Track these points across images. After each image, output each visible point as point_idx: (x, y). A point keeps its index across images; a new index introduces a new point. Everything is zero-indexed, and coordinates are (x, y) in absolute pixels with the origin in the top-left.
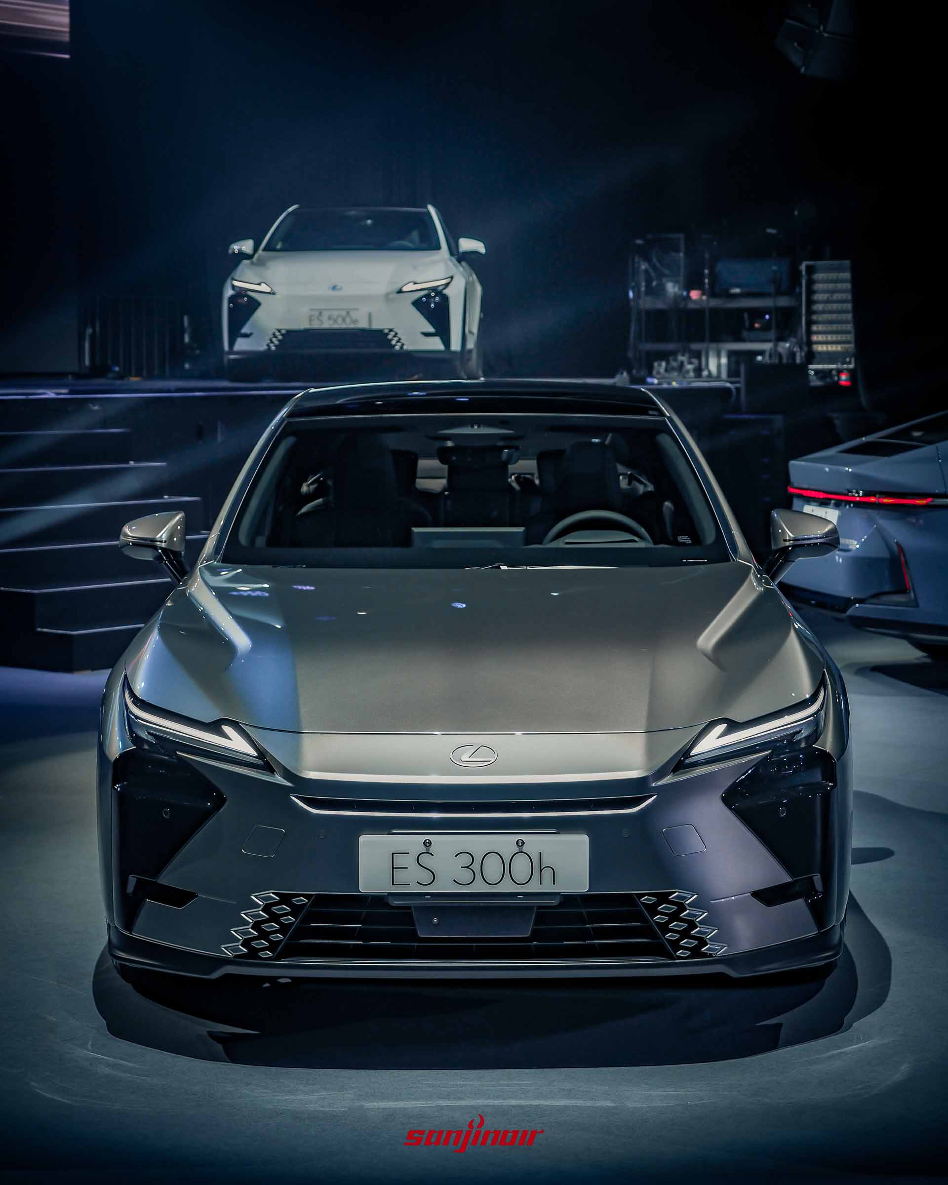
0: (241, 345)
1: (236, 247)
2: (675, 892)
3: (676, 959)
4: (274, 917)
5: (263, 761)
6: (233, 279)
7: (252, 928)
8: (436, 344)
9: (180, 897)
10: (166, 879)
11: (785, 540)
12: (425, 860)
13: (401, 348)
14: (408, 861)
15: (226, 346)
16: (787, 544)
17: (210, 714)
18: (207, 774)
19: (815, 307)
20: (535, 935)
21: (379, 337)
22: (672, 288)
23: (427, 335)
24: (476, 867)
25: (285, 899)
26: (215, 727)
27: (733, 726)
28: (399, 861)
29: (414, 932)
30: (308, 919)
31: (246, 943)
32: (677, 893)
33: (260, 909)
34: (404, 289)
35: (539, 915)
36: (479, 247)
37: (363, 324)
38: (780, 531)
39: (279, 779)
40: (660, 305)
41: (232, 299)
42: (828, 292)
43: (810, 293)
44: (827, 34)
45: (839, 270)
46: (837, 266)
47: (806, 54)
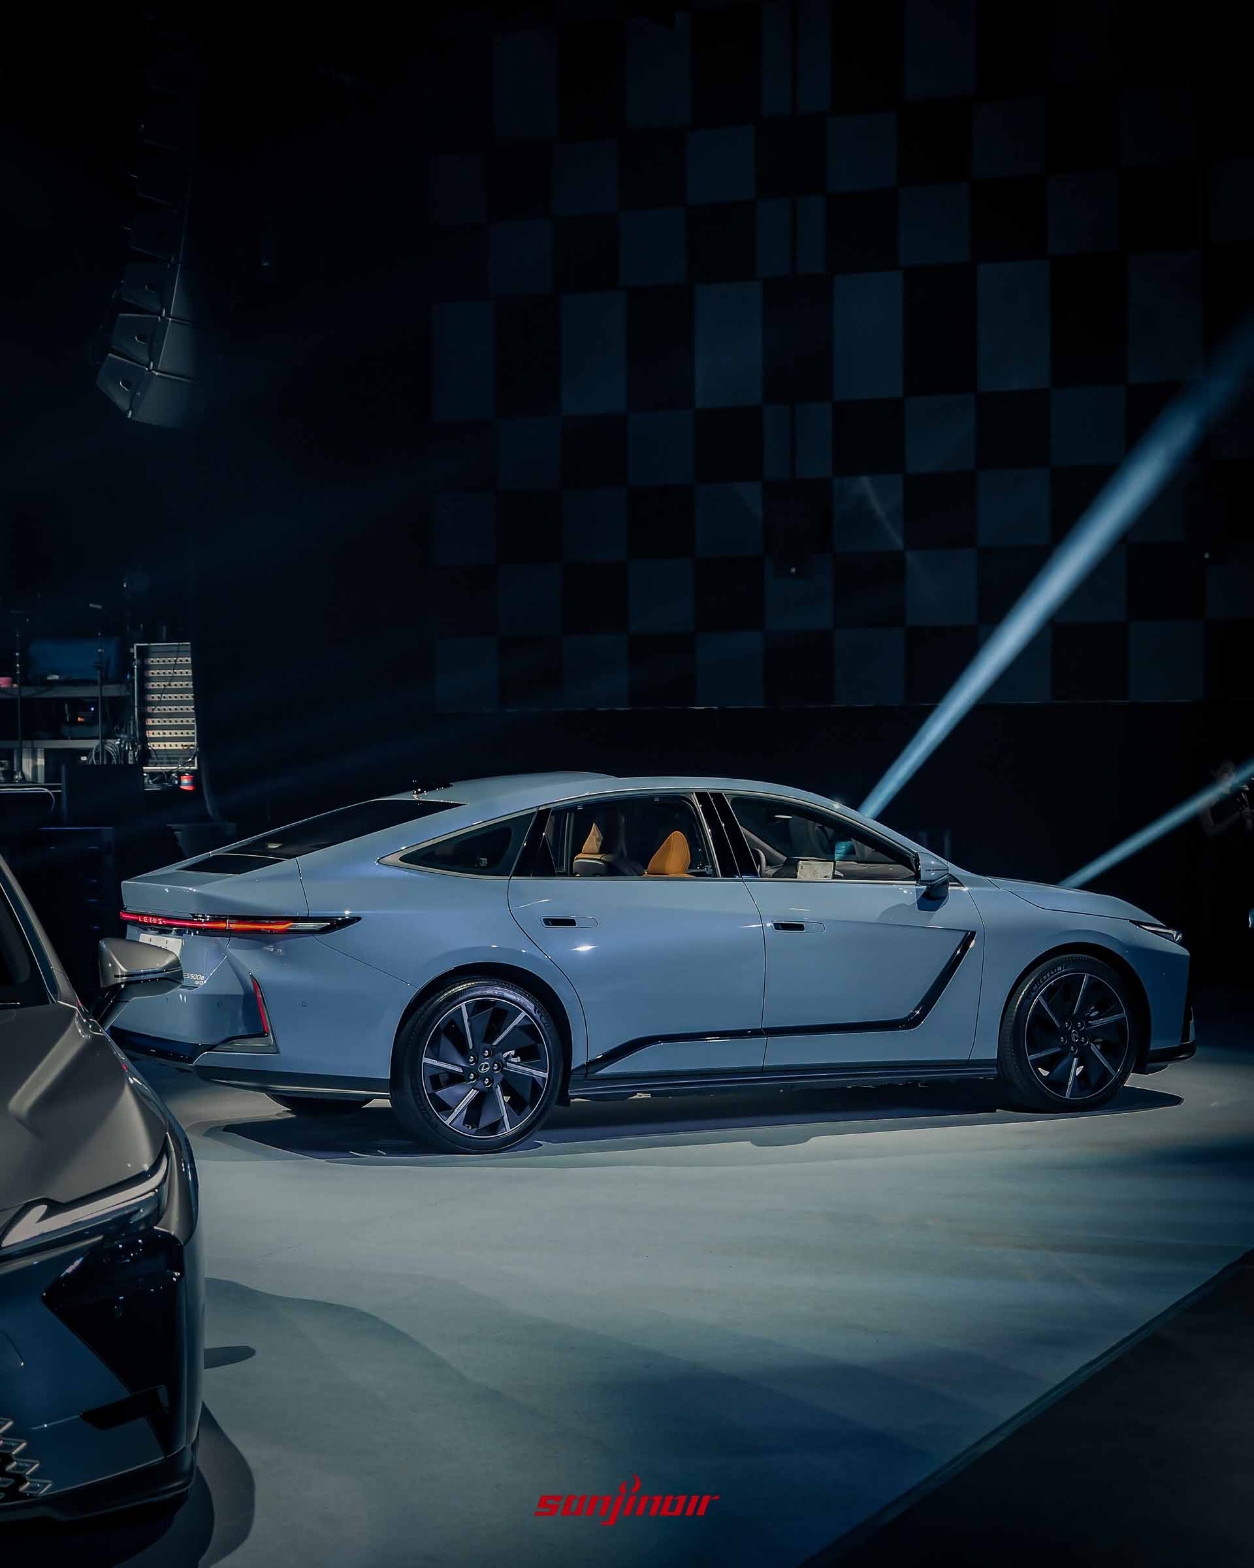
11: (118, 976)
16: (119, 980)
19: (150, 697)
27: (55, 1207)
38: (110, 965)
42: (165, 679)
43: (143, 680)
44: (157, 374)
45: (178, 653)
46: (175, 649)
47: (133, 395)
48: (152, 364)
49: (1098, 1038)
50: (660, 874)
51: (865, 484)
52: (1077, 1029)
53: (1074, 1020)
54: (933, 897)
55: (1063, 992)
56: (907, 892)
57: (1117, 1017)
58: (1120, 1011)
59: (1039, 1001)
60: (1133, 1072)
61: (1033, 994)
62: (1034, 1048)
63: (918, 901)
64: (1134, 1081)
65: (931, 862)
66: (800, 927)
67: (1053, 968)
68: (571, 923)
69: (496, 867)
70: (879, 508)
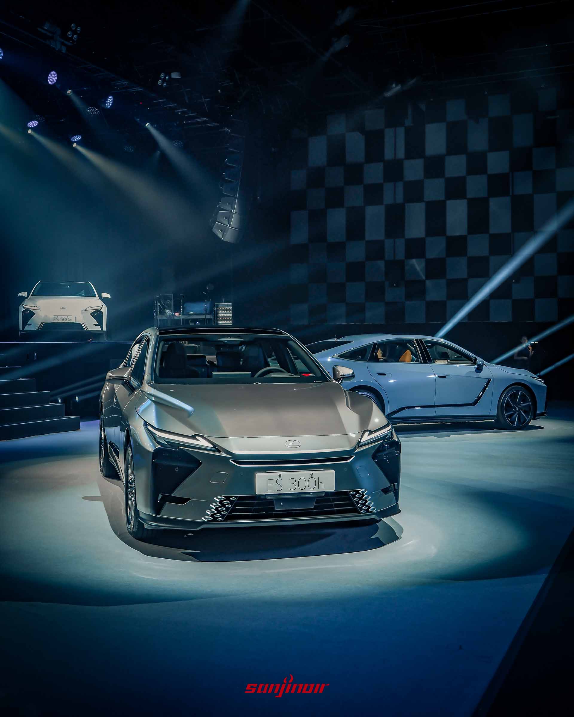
0: (27, 328)
1: (20, 294)
2: (361, 490)
3: (361, 514)
4: (223, 505)
5: (216, 448)
6: (23, 305)
7: (215, 510)
8: (98, 328)
9: (182, 501)
10: (175, 494)
11: (340, 376)
12: (279, 482)
13: (87, 329)
14: (273, 482)
15: (21, 329)
17: (191, 433)
18: (192, 454)
19: (219, 319)
20: (316, 507)
21: (79, 325)
22: (168, 312)
23: (95, 325)
24: (296, 483)
25: (228, 498)
26: (194, 437)
27: (371, 432)
28: (271, 482)
29: (274, 508)
30: (235, 506)
31: (212, 516)
32: (362, 490)
33: (218, 502)
34: (87, 309)
35: (317, 500)
36: (109, 296)
37: (73, 321)
38: (337, 372)
39: (223, 454)
40: (164, 318)
41: (23, 312)
42: (223, 313)
43: (217, 314)
44: (230, 228)
45: (228, 306)
46: (227, 305)
47: (223, 234)
48: (229, 225)
49: (523, 409)
50: (404, 362)
51: (414, 261)
52: (518, 407)
53: (516, 404)
54: (479, 369)
55: (513, 397)
56: (473, 367)
57: (529, 403)
58: (529, 402)
59: (507, 399)
60: (533, 419)
61: (506, 397)
62: (507, 412)
63: (475, 370)
64: (532, 423)
65: (479, 360)
66: (445, 377)
67: (511, 389)
68: (384, 374)
69: (363, 359)
70: (418, 268)
